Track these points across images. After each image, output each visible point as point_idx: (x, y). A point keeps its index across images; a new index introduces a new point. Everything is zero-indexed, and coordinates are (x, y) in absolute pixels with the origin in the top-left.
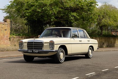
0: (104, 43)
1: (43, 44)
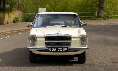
1: (71, 40)
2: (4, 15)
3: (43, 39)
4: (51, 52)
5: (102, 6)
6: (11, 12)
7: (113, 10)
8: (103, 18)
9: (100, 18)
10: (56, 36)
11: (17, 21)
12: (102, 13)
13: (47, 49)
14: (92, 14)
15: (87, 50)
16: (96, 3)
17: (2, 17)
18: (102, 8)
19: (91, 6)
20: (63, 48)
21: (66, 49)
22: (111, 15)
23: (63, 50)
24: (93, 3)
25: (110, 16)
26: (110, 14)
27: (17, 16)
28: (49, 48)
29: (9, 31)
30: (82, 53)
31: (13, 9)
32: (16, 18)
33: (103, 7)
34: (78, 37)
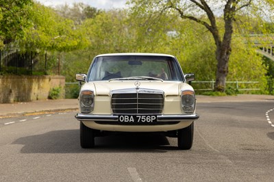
0: (11, 92)
1: (163, 100)
2: (31, 83)
3: (108, 100)
4: (124, 123)
5: (224, 68)
6: (44, 78)
7: (245, 79)
8: (226, 91)
9: (219, 93)
10: (134, 92)
11: (57, 95)
12: (223, 81)
13: (116, 119)
14: (205, 86)
15: (195, 122)
16: (211, 63)
17: (27, 87)
18: (224, 72)
19: (203, 70)
20: (147, 116)
21: (153, 118)
22: (242, 88)
23: (148, 119)
24: (206, 63)
25: (239, 90)
26: (240, 87)
27: (57, 87)
28: (119, 116)
29: (40, 112)
30: (186, 128)
31: (48, 72)
32: (54, 90)
33: (226, 70)
34: (176, 96)
